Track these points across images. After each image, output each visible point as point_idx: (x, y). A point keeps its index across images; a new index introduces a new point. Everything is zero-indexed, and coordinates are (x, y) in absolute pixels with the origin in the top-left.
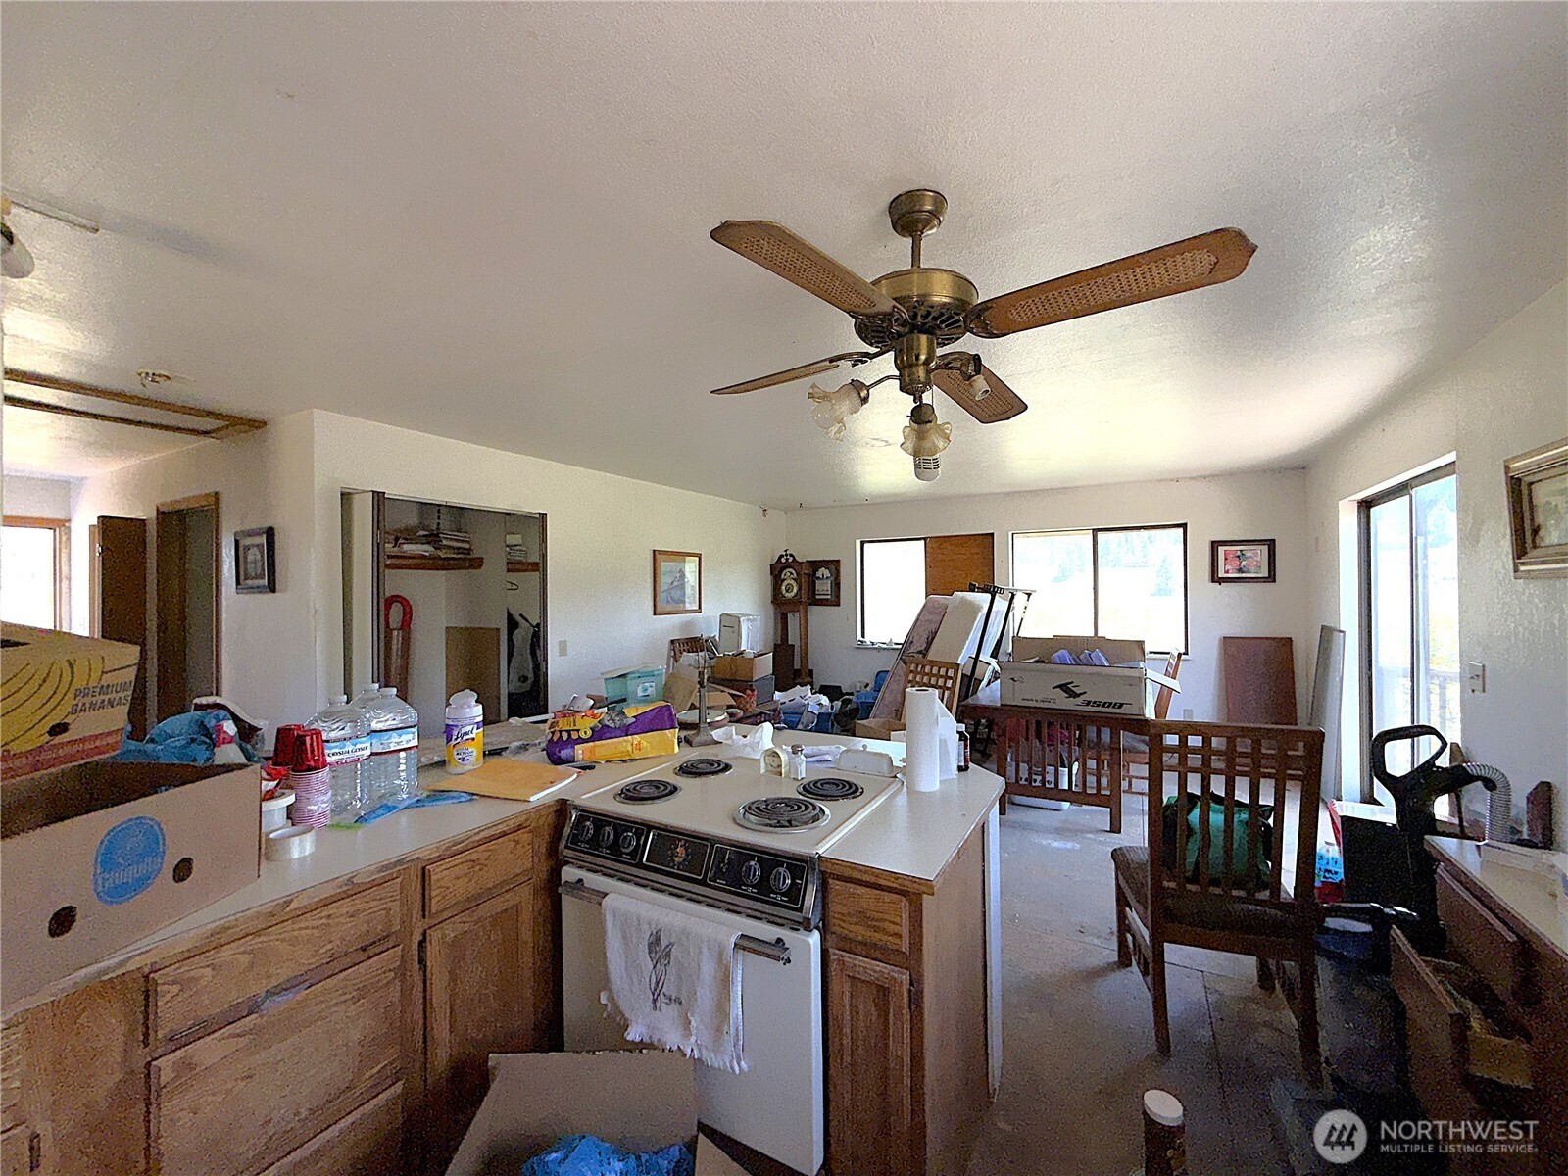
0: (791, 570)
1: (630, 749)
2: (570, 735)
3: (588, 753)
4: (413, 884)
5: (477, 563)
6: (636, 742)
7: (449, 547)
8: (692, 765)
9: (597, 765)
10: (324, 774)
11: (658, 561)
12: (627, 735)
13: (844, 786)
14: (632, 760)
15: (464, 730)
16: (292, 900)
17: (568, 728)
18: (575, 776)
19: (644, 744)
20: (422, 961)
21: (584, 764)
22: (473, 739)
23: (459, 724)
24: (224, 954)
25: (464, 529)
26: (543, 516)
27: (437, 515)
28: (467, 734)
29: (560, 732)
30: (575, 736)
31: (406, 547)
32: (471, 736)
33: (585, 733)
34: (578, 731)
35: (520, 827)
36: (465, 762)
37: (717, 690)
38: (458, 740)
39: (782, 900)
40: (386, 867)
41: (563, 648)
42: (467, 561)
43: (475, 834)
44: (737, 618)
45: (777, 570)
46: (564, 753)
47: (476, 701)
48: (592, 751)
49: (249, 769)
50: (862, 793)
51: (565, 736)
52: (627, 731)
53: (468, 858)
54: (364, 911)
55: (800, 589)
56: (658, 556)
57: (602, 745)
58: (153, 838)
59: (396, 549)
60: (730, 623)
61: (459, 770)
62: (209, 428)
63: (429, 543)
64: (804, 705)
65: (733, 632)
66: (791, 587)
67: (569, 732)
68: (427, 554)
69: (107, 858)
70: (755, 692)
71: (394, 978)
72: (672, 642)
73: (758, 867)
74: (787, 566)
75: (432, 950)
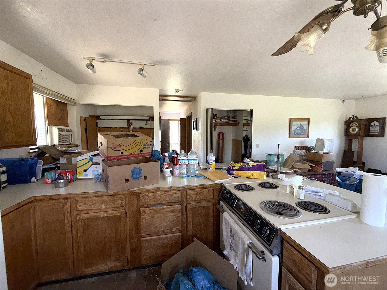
0: (355, 123)
1: (250, 175)
2: (233, 168)
3: (237, 173)
4: (184, 193)
5: (238, 124)
6: (251, 173)
7: (232, 120)
8: (264, 184)
9: (239, 177)
10: (178, 166)
11: (291, 121)
12: (249, 171)
13: (319, 207)
14: (250, 178)
15: (210, 162)
16: (160, 188)
17: (233, 166)
18: (230, 179)
19: (254, 174)
20: (186, 210)
21: (235, 176)
22: (212, 164)
23: (209, 160)
24: (149, 194)
25: (236, 116)
26: (252, 110)
27: (230, 113)
28: (210, 163)
29: (231, 166)
30: (234, 168)
31: (223, 121)
32: (211, 164)
33: (237, 168)
34: (235, 167)
35: (210, 187)
36: (210, 170)
37: (305, 163)
38: (209, 164)
39: (265, 238)
40: (178, 188)
41: (258, 146)
42: (235, 124)
43: (198, 186)
44: (323, 141)
45: (348, 123)
46: (231, 172)
47: (213, 155)
48: (238, 173)
49: (158, 162)
50: (327, 213)
51: (232, 168)
52: (249, 169)
53: (197, 191)
54: (173, 195)
55: (359, 130)
56: (292, 120)
57: (241, 172)
58: (140, 172)
59: (221, 121)
60: (320, 142)
61: (208, 171)
62: (189, 100)
63: (228, 120)
64: (352, 174)
65: (321, 145)
66: (355, 129)
67: (233, 167)
68: (227, 122)
69: (133, 172)
70: (323, 166)
71: (179, 211)
72: (296, 147)
73: (260, 223)
74: (353, 121)
75: (188, 209)
